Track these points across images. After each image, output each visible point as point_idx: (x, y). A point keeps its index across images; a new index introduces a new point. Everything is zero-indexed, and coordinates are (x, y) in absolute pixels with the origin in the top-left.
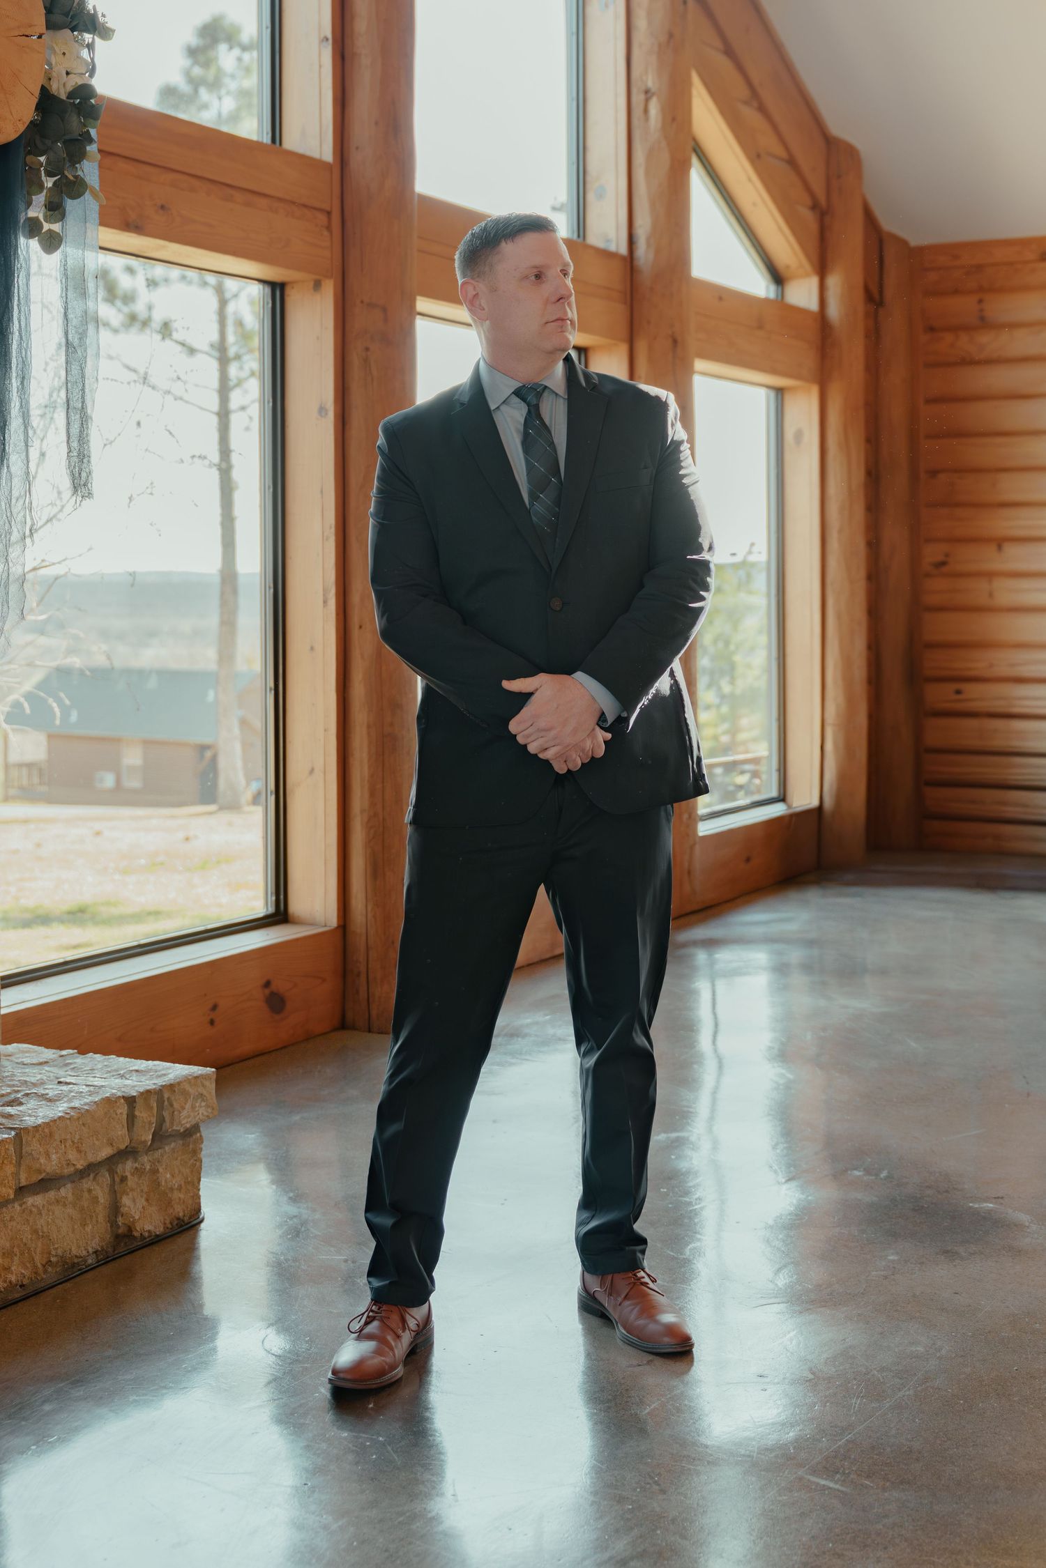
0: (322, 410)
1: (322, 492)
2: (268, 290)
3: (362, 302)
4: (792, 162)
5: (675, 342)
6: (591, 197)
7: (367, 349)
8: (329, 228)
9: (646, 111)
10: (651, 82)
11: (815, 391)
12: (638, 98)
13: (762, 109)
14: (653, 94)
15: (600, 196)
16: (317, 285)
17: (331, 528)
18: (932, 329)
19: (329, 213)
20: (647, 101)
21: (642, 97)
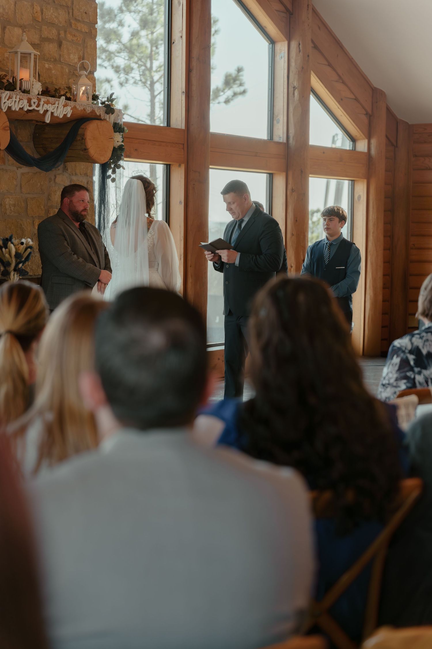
0: (180, 202)
1: (180, 226)
2: (165, 166)
3: (193, 170)
4: (356, 99)
5: (302, 172)
6: (275, 122)
7: (194, 184)
8: (183, 148)
9: (294, 94)
10: (296, 84)
11: (365, 181)
12: (291, 89)
13: (344, 83)
14: (296, 88)
15: (278, 122)
16: (180, 166)
17: (182, 237)
18: (416, 156)
19: (184, 144)
20: (294, 90)
21: (293, 89)
